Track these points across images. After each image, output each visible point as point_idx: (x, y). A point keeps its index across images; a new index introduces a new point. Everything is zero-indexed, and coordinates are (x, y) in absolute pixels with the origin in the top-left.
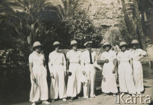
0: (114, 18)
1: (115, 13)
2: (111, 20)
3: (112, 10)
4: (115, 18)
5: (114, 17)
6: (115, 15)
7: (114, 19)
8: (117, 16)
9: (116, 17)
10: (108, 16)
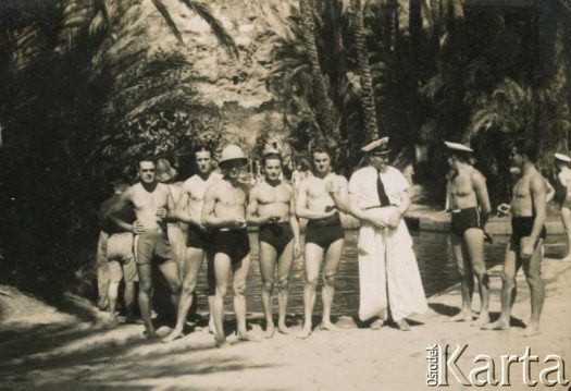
0: (221, 81)
1: (224, 64)
2: (214, 86)
3: (215, 53)
4: (226, 81)
5: (221, 78)
6: (225, 69)
7: (221, 84)
8: (234, 73)
9: (228, 76)
10: (204, 73)
